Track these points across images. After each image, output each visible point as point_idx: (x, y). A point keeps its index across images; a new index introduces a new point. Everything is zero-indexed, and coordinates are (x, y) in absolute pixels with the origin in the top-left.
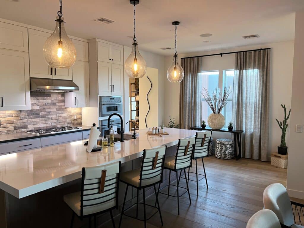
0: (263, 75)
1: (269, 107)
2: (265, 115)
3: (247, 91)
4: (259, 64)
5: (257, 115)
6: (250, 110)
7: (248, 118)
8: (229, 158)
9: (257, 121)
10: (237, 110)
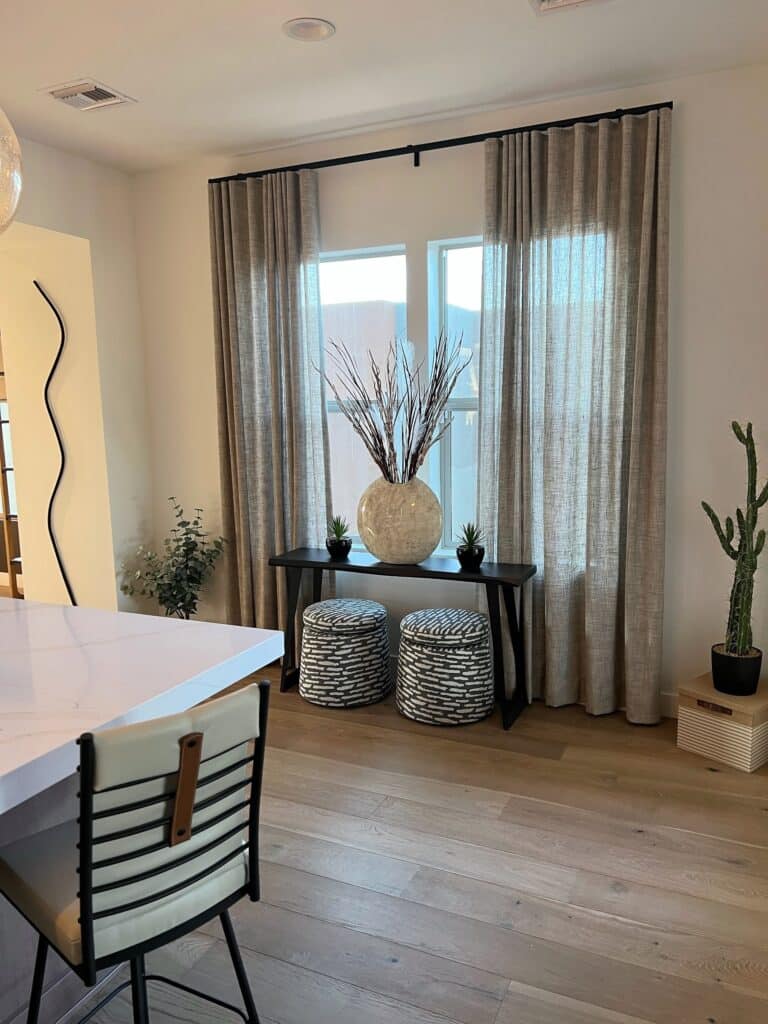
0: (634, 263)
1: (664, 439)
2: (646, 482)
3: (550, 352)
4: (612, 200)
5: (604, 481)
6: (567, 458)
7: (557, 502)
8: (465, 716)
9: (603, 513)
10: (501, 459)
